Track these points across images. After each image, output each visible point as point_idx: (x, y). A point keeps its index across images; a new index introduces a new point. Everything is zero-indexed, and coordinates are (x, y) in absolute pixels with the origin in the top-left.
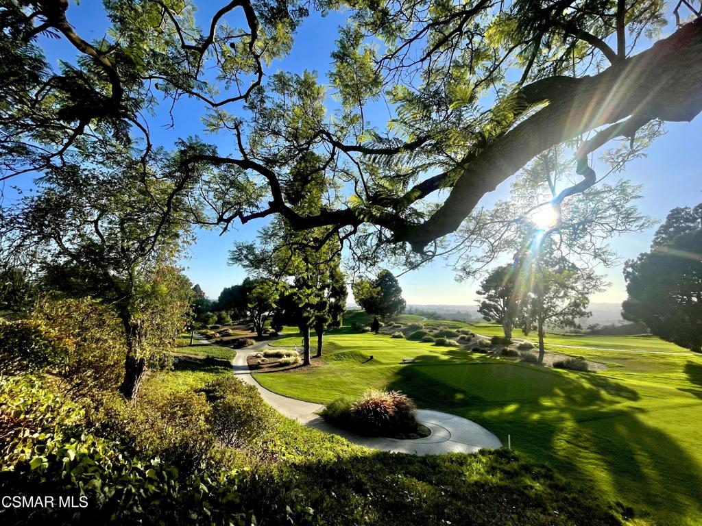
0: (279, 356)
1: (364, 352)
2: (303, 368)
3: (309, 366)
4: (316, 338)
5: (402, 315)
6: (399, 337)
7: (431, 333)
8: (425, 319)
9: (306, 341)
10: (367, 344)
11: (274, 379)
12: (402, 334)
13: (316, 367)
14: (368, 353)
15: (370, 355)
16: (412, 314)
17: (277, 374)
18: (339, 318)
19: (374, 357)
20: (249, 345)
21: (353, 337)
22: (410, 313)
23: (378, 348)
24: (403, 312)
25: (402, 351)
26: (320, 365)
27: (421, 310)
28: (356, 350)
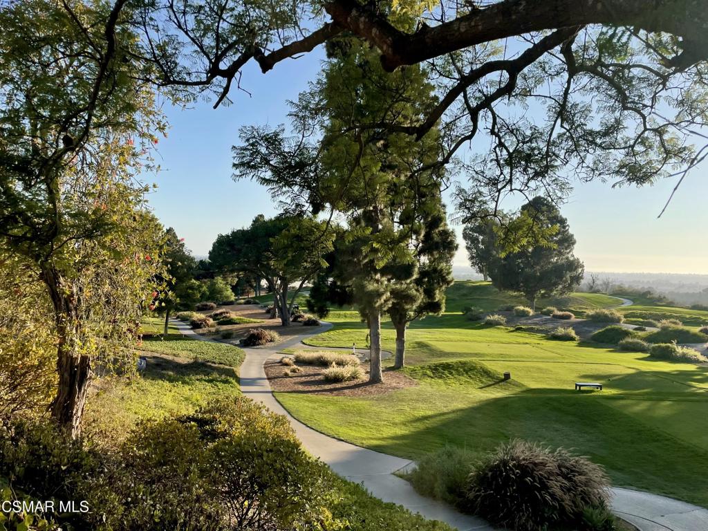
0: (324, 363)
1: (490, 366)
2: (368, 388)
3: (379, 385)
4: (393, 333)
5: (573, 294)
6: (567, 338)
7: (640, 333)
8: (628, 304)
9: (375, 337)
10: (496, 349)
11: (316, 405)
12: (573, 333)
13: (394, 388)
14: (498, 368)
15: (504, 372)
16: (597, 291)
17: (320, 397)
18: (439, 296)
19: (512, 377)
20: (267, 341)
21: (467, 335)
22: (592, 289)
23: (518, 359)
24: (575, 286)
25: (574, 366)
26: (401, 385)
27: (617, 284)
28: (474, 359)
